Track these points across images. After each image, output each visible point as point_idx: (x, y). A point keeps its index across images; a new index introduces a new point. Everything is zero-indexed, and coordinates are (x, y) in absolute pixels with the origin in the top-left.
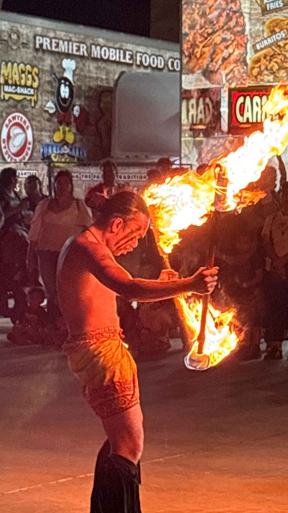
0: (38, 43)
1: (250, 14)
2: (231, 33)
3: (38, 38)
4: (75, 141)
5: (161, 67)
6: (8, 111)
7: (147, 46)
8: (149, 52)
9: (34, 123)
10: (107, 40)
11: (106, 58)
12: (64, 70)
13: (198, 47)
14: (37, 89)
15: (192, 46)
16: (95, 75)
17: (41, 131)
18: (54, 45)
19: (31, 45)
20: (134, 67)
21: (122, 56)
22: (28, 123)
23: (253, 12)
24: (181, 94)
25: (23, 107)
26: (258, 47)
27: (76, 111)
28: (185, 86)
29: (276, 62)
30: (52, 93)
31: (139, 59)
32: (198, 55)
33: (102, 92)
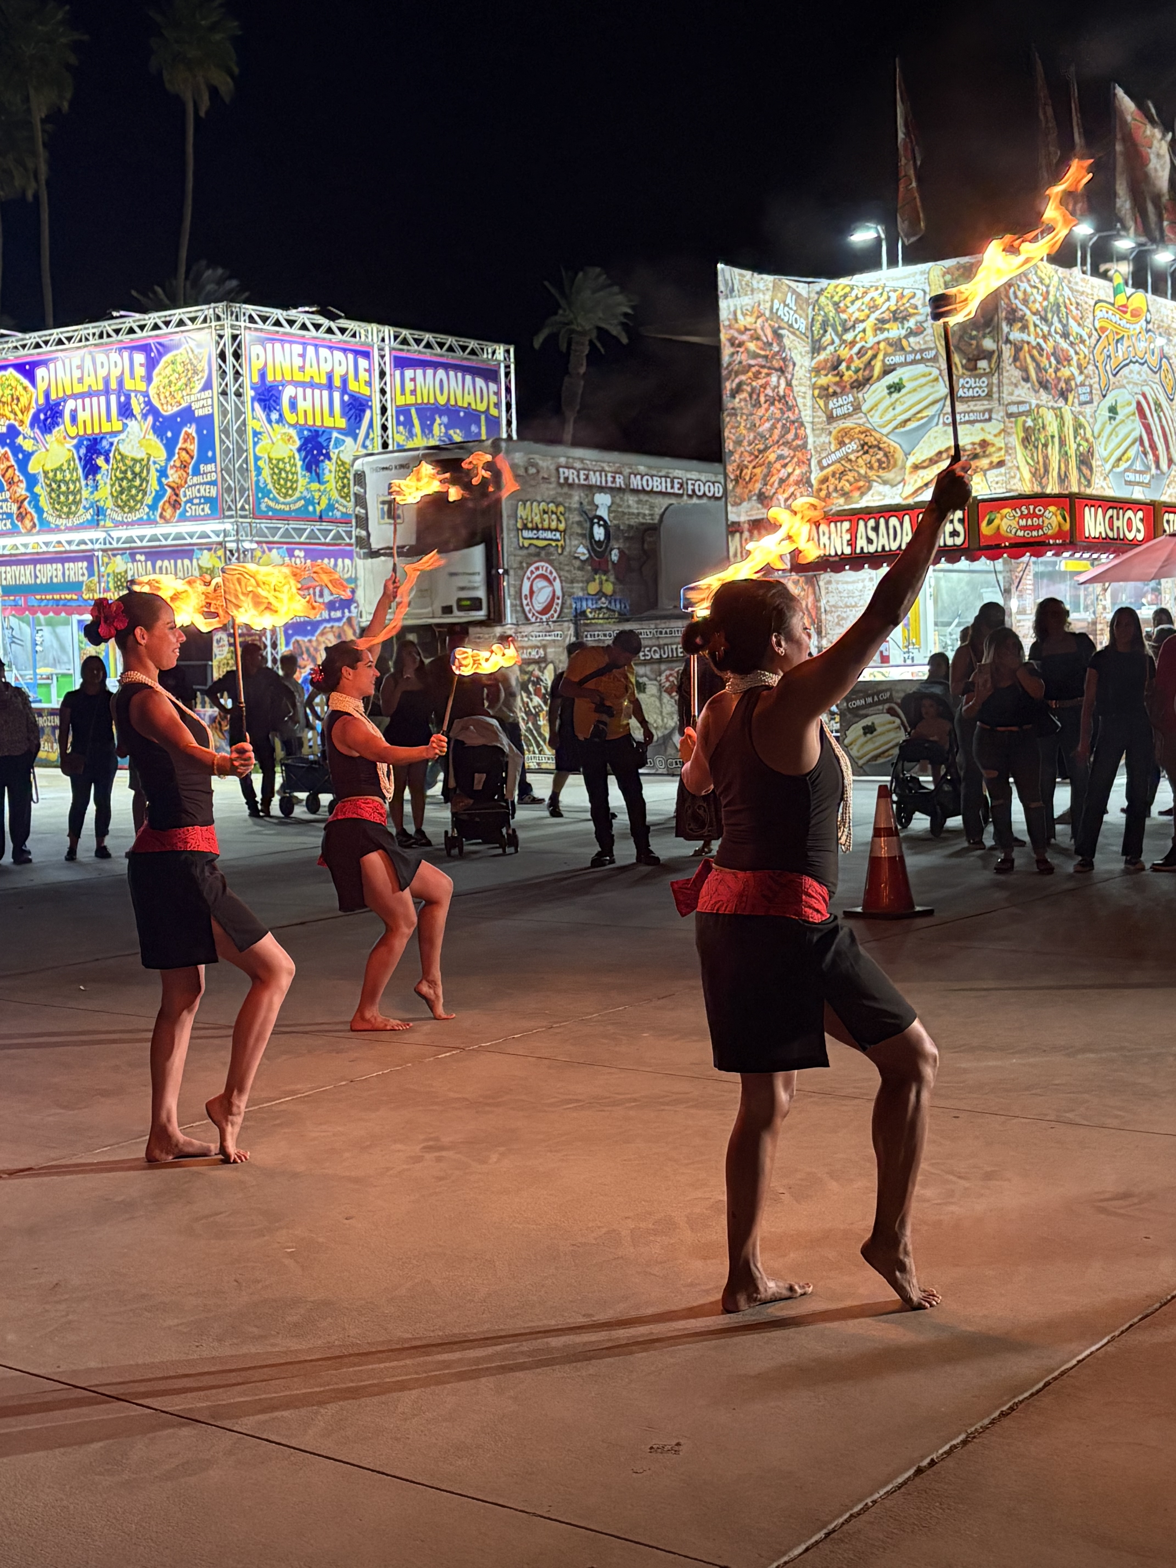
0: (562, 476)
1: (813, 423)
2: (790, 448)
3: (561, 470)
4: (614, 592)
5: (720, 495)
6: (529, 561)
7: (700, 472)
8: (703, 479)
9: (562, 573)
10: (650, 467)
11: (649, 489)
12: (597, 506)
13: (747, 467)
14: (565, 531)
15: (738, 466)
16: (636, 511)
17: (572, 582)
18: (582, 477)
19: (553, 479)
20: (685, 497)
21: (669, 485)
22: (555, 574)
23: (816, 420)
24: (728, 526)
25: (549, 554)
26: (825, 463)
27: (615, 556)
28: (732, 518)
29: (848, 481)
30: (583, 536)
31: (690, 487)
32: (747, 478)
33: (646, 530)
